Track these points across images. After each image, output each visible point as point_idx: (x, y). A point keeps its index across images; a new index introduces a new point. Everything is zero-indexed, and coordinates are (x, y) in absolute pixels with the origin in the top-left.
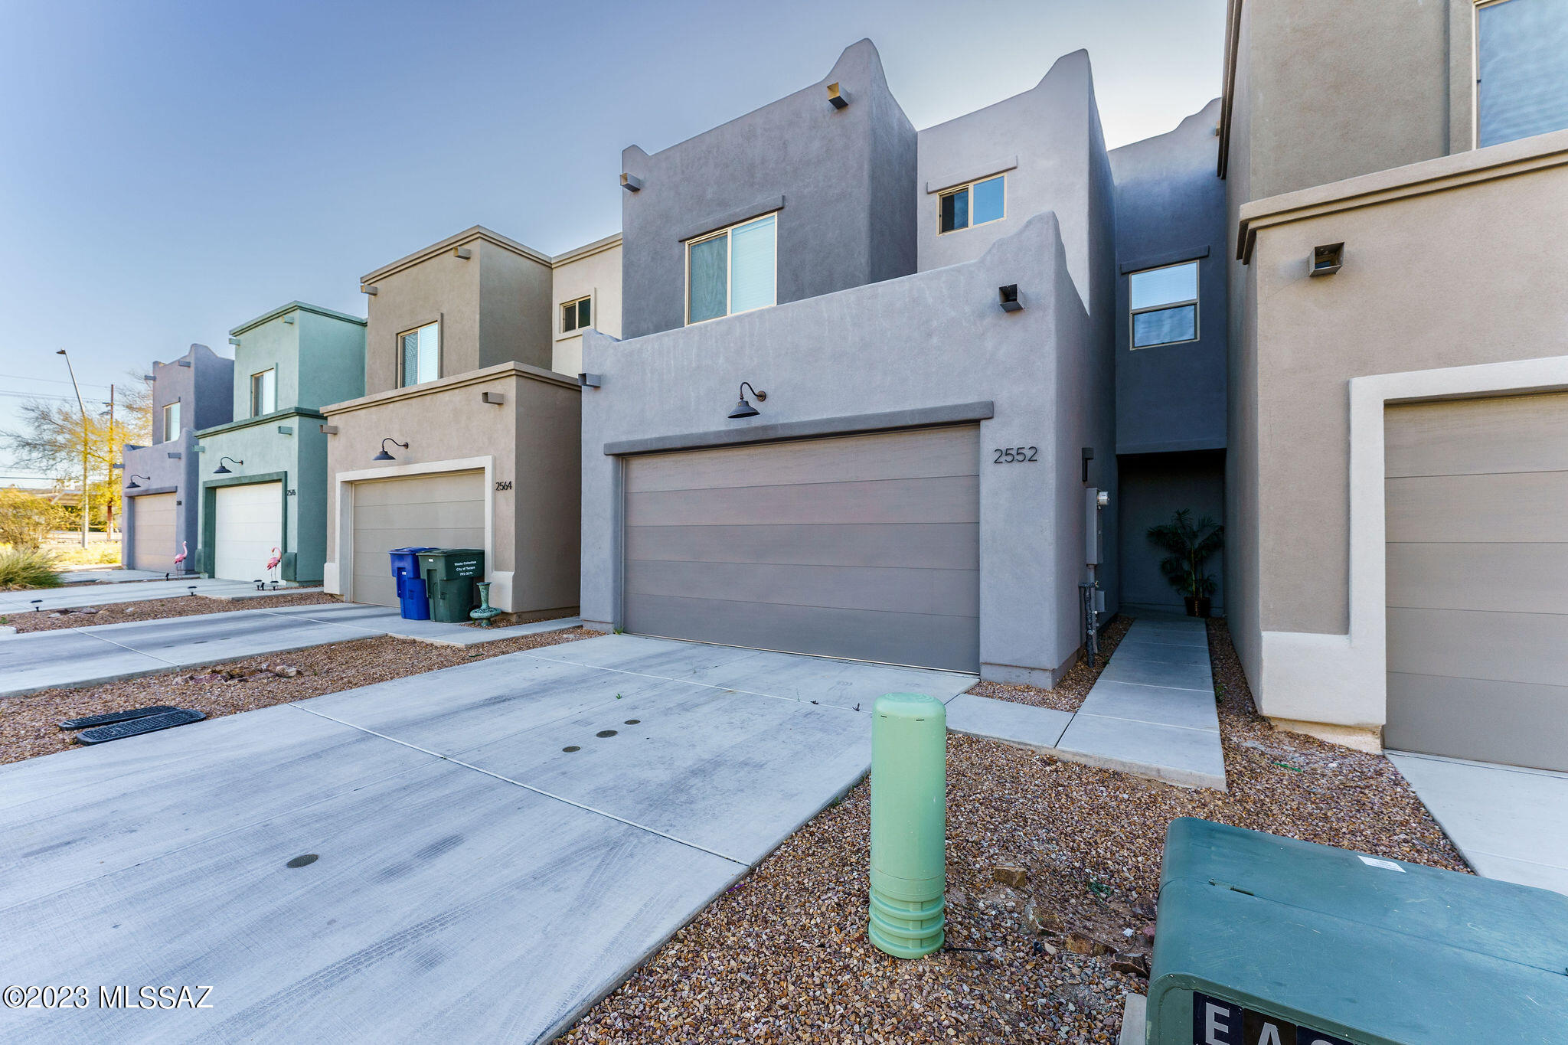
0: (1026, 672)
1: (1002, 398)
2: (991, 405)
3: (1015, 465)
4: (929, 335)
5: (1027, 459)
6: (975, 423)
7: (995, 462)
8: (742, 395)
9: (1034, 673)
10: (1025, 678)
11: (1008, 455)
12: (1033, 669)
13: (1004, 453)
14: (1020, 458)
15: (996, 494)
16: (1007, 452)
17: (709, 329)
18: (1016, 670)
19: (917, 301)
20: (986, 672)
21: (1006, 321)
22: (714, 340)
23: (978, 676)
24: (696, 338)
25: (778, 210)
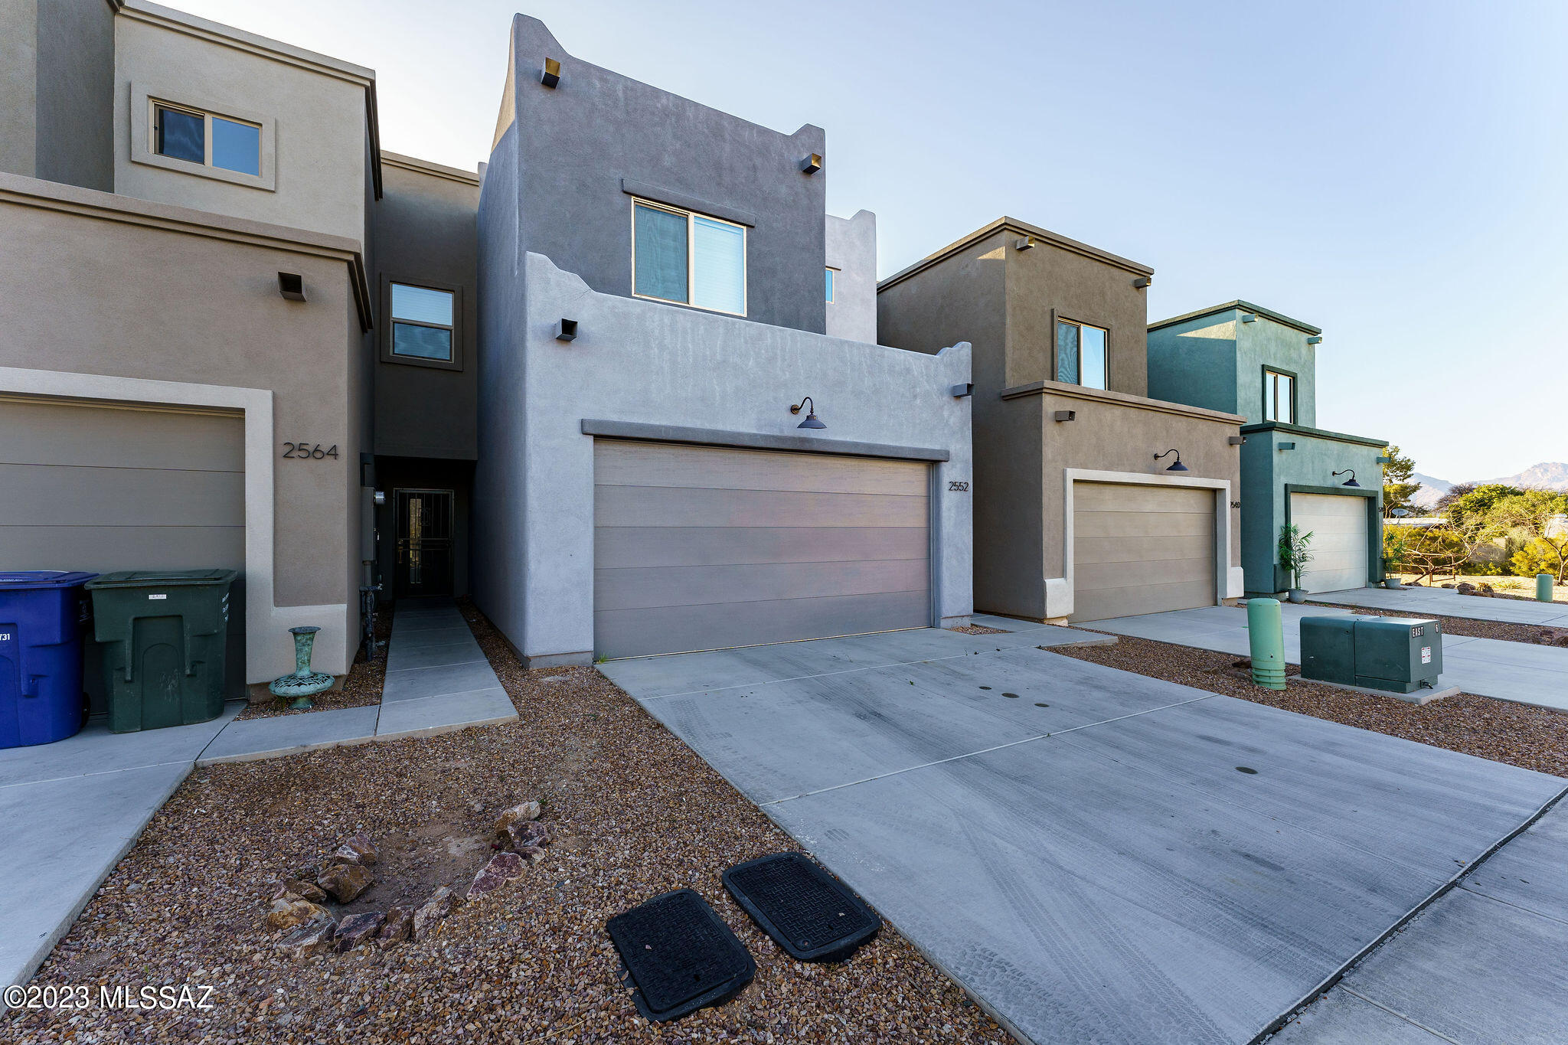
0: (959, 619)
1: (952, 449)
2: (948, 453)
3: (958, 492)
4: (915, 397)
5: (964, 489)
6: (934, 463)
8: (812, 409)
9: (964, 619)
10: (960, 622)
11: (956, 486)
12: (963, 616)
14: (961, 488)
15: (949, 510)
16: (954, 484)
17: (737, 326)
18: (956, 620)
19: (908, 371)
20: (943, 623)
21: (953, 402)
22: (742, 340)
23: (939, 627)
24: (721, 330)
25: (748, 226)
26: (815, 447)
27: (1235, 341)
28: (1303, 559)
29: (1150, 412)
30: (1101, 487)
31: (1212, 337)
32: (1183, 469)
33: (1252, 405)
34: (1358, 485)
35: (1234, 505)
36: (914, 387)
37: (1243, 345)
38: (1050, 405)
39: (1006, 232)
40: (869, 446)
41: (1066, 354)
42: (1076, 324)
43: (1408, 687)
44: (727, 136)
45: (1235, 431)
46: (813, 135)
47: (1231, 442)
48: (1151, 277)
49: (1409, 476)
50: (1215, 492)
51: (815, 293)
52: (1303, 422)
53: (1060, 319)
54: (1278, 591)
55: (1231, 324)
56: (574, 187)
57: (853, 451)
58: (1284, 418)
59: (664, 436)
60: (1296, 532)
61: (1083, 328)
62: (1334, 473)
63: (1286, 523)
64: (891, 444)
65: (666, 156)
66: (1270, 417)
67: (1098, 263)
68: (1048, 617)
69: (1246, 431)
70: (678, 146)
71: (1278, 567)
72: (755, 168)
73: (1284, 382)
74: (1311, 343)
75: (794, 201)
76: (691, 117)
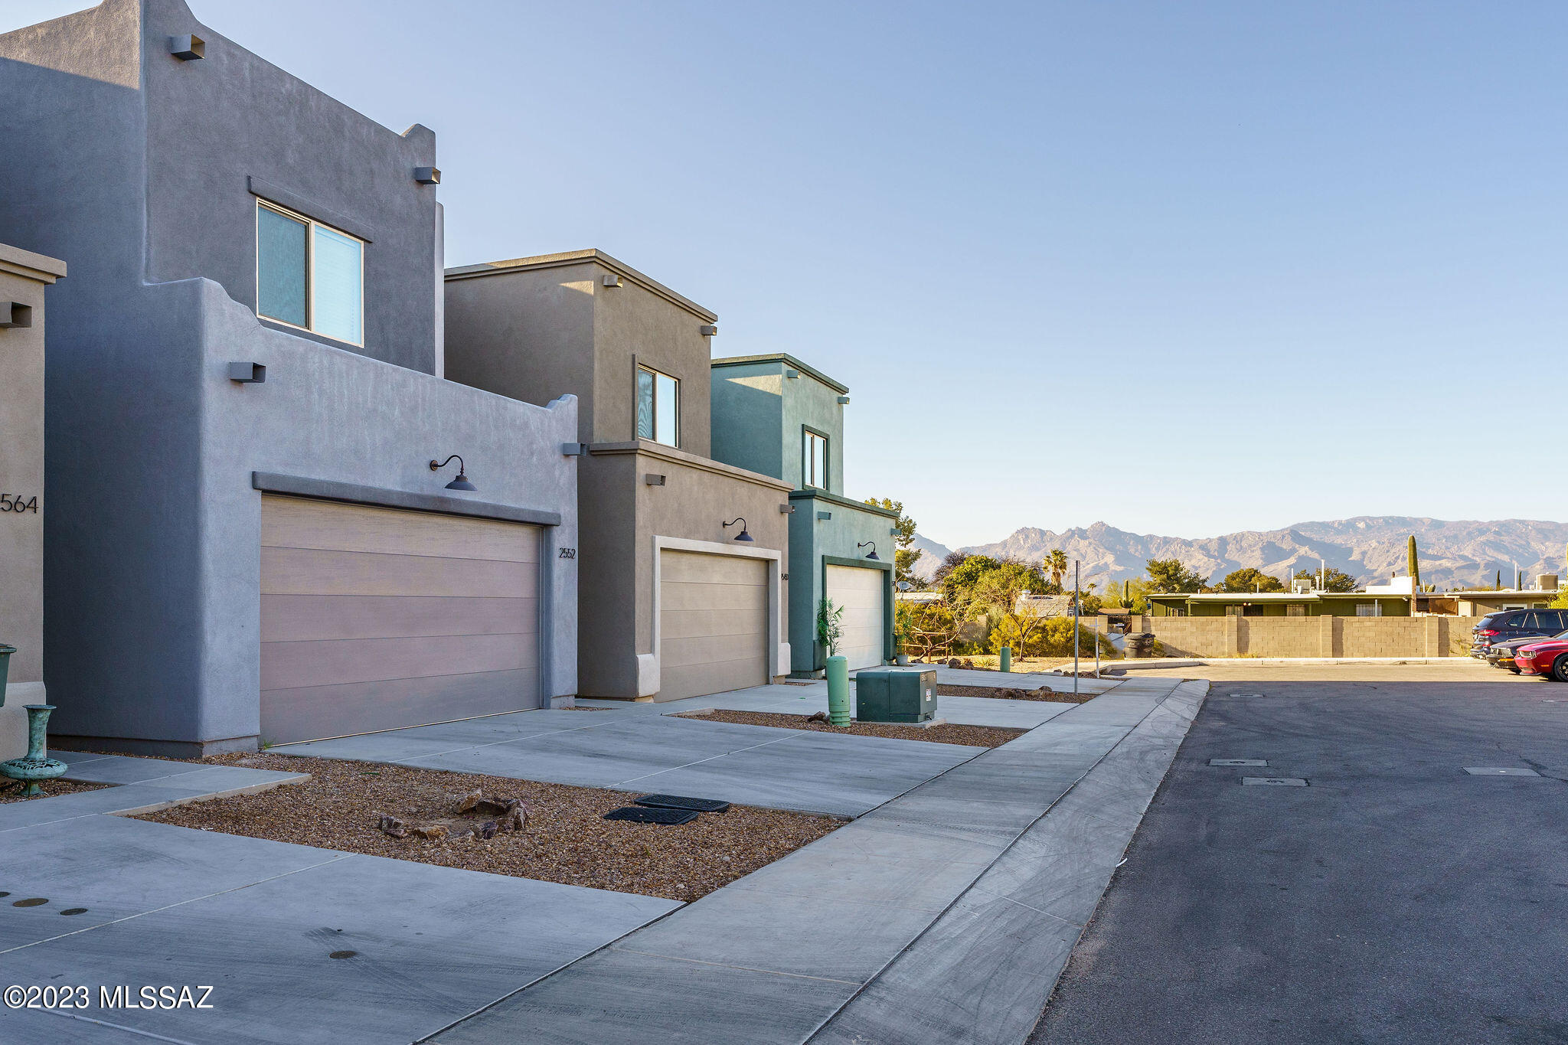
0: (566, 698)
1: (562, 512)
2: (557, 516)
3: (567, 560)
6: (548, 527)
7: (560, 557)
8: (462, 469)
9: (570, 698)
12: (568, 696)
13: (563, 551)
14: (569, 555)
15: (559, 579)
18: (564, 699)
19: (526, 425)
20: (554, 703)
21: (563, 460)
22: (390, 386)
23: (548, 707)
24: (372, 375)
25: (365, 241)
26: (453, 508)
27: (781, 397)
28: (836, 635)
29: (720, 476)
30: (679, 555)
31: (760, 388)
32: (749, 539)
33: (794, 468)
34: (877, 558)
35: (784, 577)
36: (532, 443)
37: (788, 403)
38: (643, 466)
39: (595, 265)
40: (495, 507)
41: (645, 405)
42: (653, 372)
43: (920, 718)
44: (347, 134)
45: (783, 498)
46: (422, 136)
47: (782, 510)
48: (715, 324)
49: (911, 541)
50: (768, 563)
51: (426, 323)
52: (833, 491)
53: (640, 366)
54: (816, 668)
55: (778, 378)
56: (202, 182)
57: (483, 513)
58: (819, 484)
59: (325, 493)
60: (830, 606)
61: (658, 375)
62: (859, 545)
63: (823, 597)
64: (513, 506)
65: (290, 152)
66: (808, 482)
67: (671, 305)
68: (641, 695)
69: (794, 496)
70: (301, 140)
71: (817, 643)
72: (372, 173)
73: (819, 442)
74: (842, 401)
75: (407, 214)
76: (314, 108)
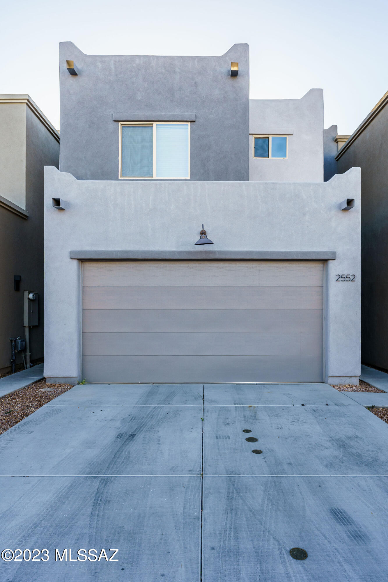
0: (348, 379)
1: (339, 250)
2: (334, 253)
3: (346, 282)
4: (304, 214)
5: (351, 279)
6: (325, 261)
7: (337, 281)
9: (352, 378)
10: (348, 381)
11: (342, 278)
12: (351, 377)
13: (341, 277)
14: (348, 279)
15: (336, 296)
16: (342, 276)
17: (163, 186)
18: (344, 379)
20: (331, 381)
21: (340, 214)
23: (326, 383)
25: (191, 121)
46: (239, 50)
56: (87, 126)
59: (114, 257)
70: (146, 85)
72: (196, 84)
75: (224, 97)
